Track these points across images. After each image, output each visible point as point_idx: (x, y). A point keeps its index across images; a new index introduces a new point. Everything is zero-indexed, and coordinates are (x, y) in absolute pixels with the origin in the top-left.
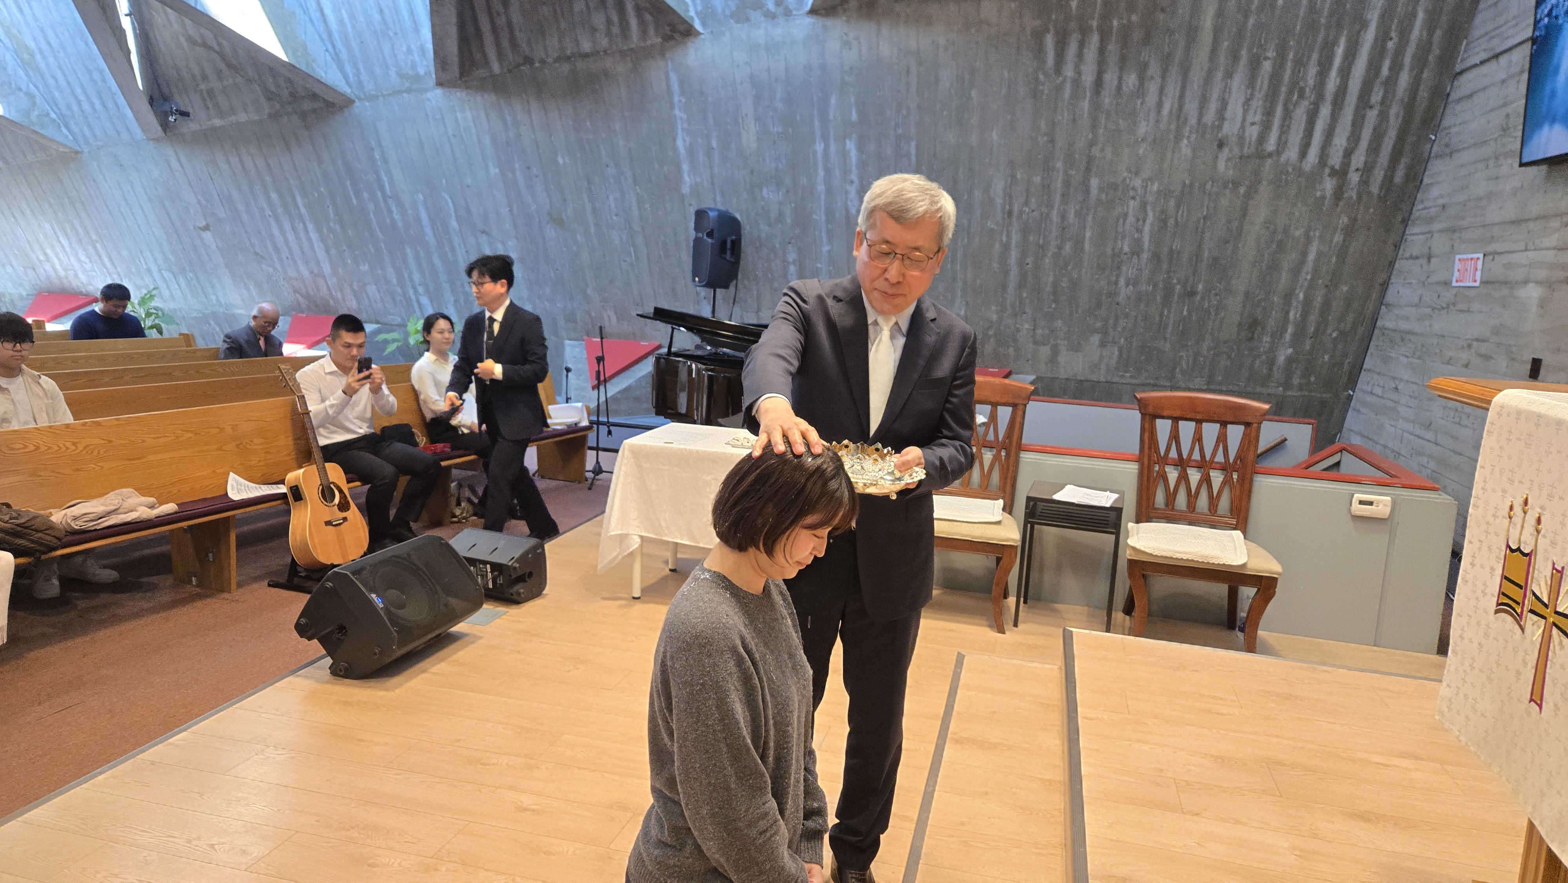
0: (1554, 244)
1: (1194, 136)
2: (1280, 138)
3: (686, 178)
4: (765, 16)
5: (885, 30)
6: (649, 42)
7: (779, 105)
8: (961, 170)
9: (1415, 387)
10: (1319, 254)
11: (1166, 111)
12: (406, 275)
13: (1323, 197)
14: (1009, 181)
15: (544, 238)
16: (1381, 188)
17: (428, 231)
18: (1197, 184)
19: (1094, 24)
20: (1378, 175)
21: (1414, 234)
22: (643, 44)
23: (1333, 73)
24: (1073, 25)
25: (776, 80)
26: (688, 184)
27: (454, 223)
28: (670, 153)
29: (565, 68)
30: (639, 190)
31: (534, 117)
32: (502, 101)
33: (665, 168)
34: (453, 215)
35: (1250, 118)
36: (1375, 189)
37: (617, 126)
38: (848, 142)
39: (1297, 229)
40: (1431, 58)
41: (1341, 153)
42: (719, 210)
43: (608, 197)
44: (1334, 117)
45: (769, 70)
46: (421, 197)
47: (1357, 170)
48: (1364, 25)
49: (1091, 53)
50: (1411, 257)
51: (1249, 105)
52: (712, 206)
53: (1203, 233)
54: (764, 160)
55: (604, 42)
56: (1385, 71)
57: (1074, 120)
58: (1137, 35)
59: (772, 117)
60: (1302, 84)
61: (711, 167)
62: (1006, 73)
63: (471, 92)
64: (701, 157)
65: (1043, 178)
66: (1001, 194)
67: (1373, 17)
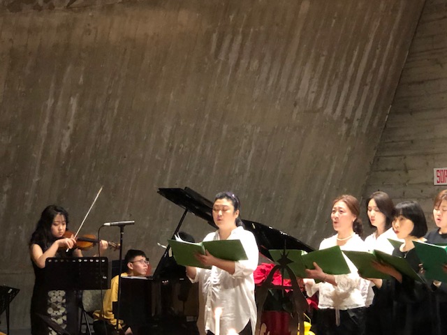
1: (282, 99)
2: (324, 100)
10: (336, 169)
11: (270, 84)
13: (341, 135)
14: (175, 126)
16: (367, 129)
18: (280, 128)
20: (367, 122)
23: (352, 65)
24: (229, 29)
25: (30, 53)
35: (312, 89)
36: (364, 130)
38: (72, 99)
39: (327, 155)
41: (351, 110)
47: (358, 119)
48: (367, 41)
49: (236, 47)
50: (387, 170)
51: (312, 81)
53: (280, 159)
56: (374, 66)
57: (220, 88)
58: (262, 38)
60: (337, 70)
62: (186, 56)
65: (196, 125)
66: (168, 136)
67: (372, 37)
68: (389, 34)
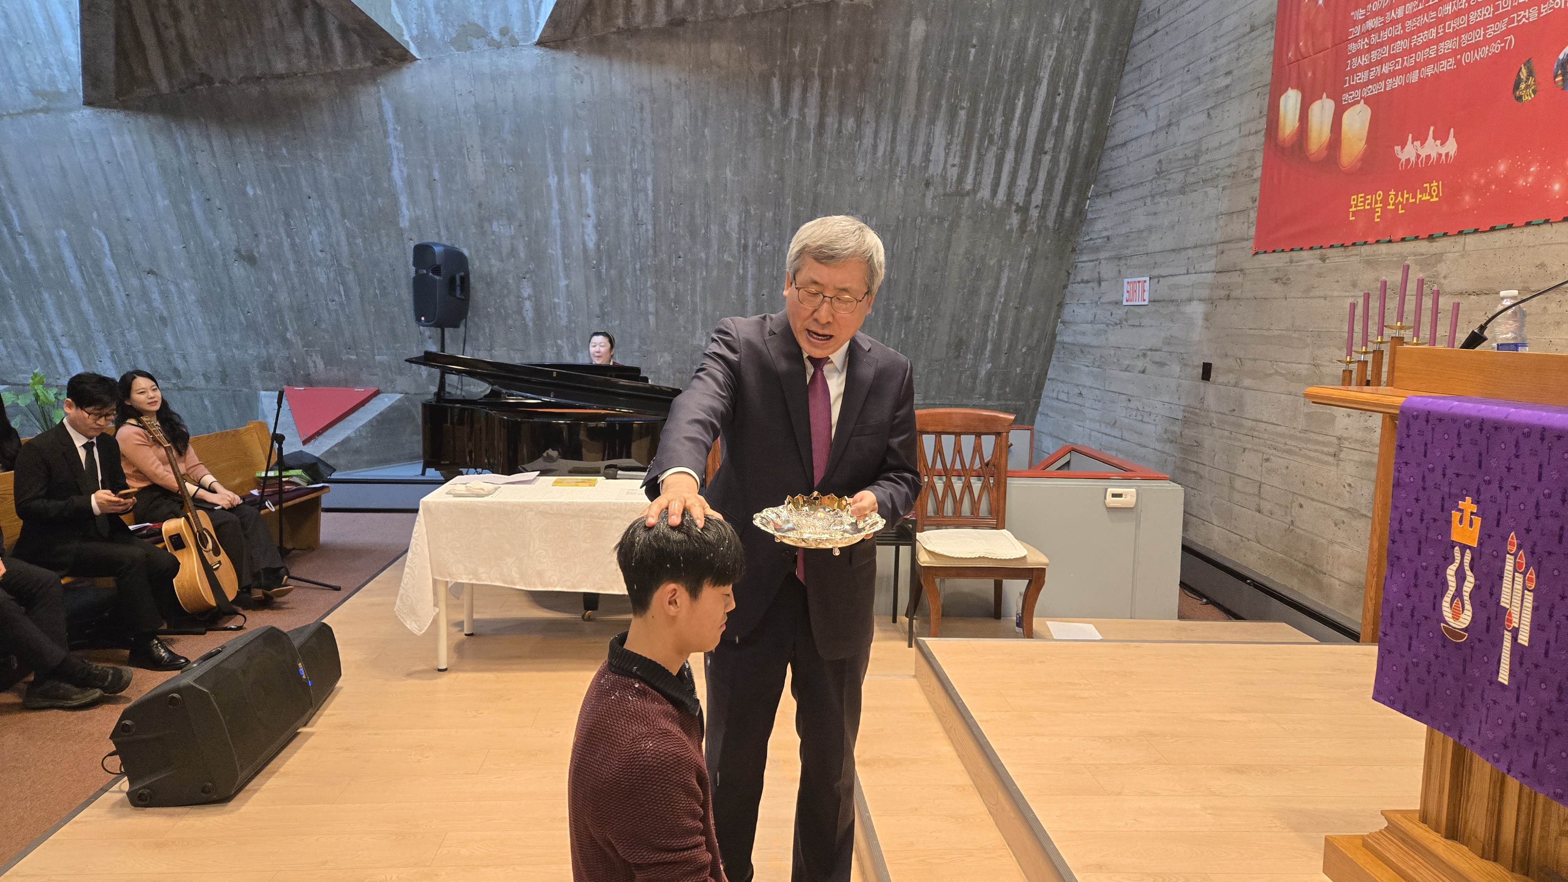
0: (1213, 268)
1: (904, 176)
2: (975, 179)
3: (404, 210)
4: (489, 45)
5: (617, 66)
6: (357, 66)
7: (509, 138)
8: (697, 205)
9: (1097, 392)
10: (1009, 279)
11: (880, 154)
12: (43, 325)
13: (1011, 230)
14: (743, 215)
15: (230, 278)
16: (1055, 223)
17: (75, 273)
18: (909, 219)
19: (816, 70)
20: (1053, 211)
21: (1082, 262)
22: (349, 68)
23: (1015, 123)
24: (797, 70)
25: (504, 111)
26: (407, 217)
27: (109, 263)
28: (386, 185)
29: (254, 90)
30: (348, 224)
31: (215, 143)
32: (173, 125)
33: (380, 200)
34: (108, 253)
35: (951, 161)
36: (1050, 223)
37: (321, 155)
38: (582, 175)
39: (991, 259)
40: (1090, 112)
41: (1024, 192)
42: (444, 246)
43: (310, 231)
44: (1017, 162)
45: (495, 101)
46: (64, 233)
47: (1037, 207)
48: (1038, 82)
49: (813, 98)
50: (1082, 281)
51: (949, 149)
52: (436, 240)
53: (915, 263)
54: (493, 192)
55: (303, 63)
56: (1055, 122)
57: (800, 160)
58: (854, 82)
59: (501, 149)
60: (991, 132)
61: (433, 200)
62: (737, 114)
63: (131, 113)
64: (421, 189)
65: (775, 214)
66: (737, 229)
67: (1045, 75)
68: (1077, 70)
